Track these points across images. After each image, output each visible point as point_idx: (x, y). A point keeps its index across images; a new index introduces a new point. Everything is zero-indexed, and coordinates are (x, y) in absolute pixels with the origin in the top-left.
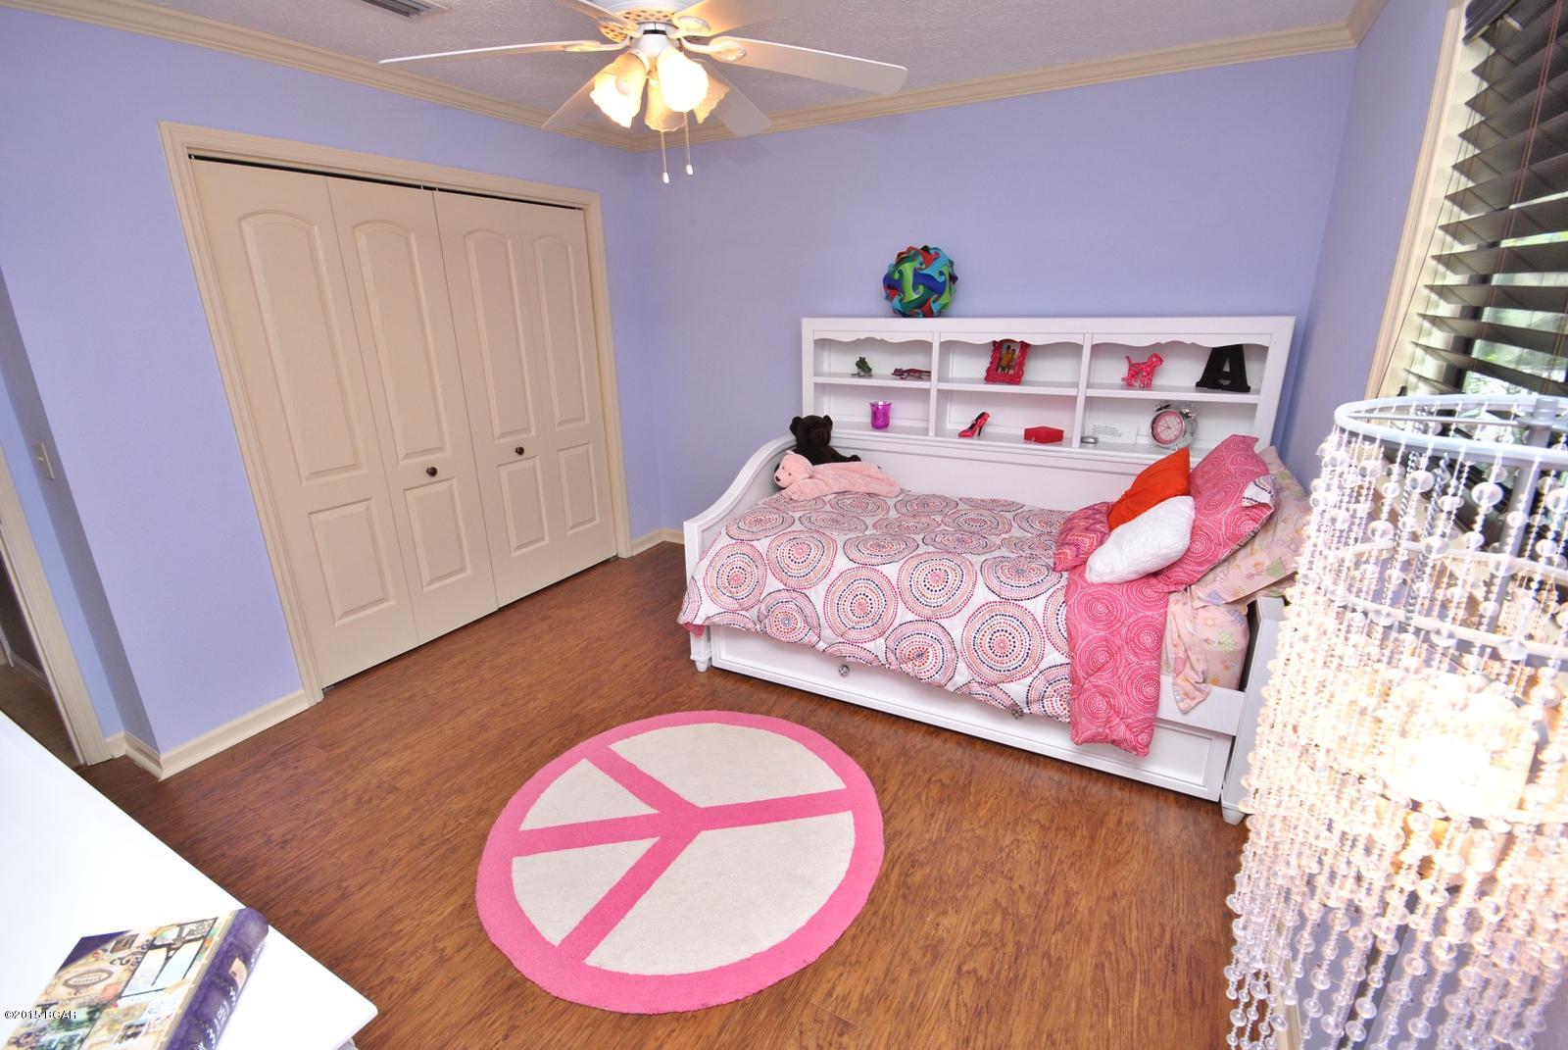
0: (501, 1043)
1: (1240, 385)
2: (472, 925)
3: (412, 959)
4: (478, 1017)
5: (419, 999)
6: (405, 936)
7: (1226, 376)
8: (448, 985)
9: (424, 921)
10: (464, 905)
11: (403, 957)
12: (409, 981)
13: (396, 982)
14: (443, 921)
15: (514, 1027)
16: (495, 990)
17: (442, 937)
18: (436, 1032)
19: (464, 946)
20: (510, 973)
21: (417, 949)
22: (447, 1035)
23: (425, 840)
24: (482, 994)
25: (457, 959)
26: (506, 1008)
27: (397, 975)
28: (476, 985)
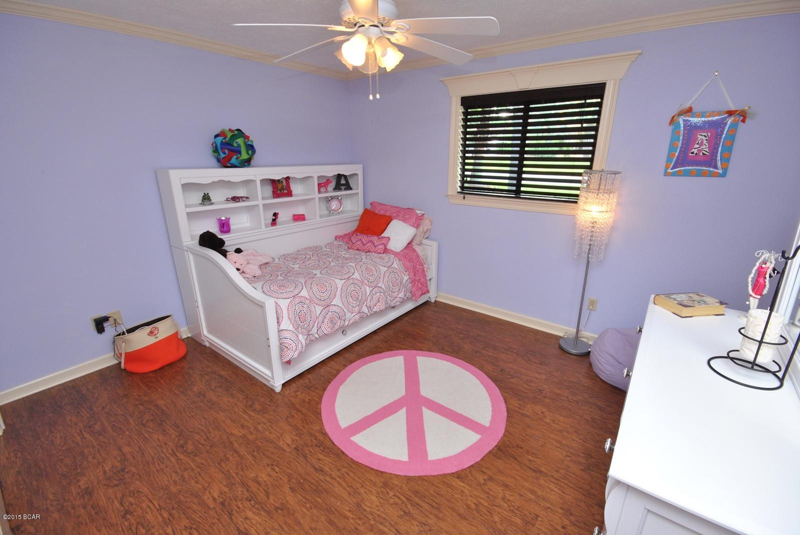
0: (524, 449)
1: (348, 187)
2: (470, 471)
3: (491, 493)
4: (515, 459)
5: (511, 483)
6: (478, 500)
7: (343, 185)
8: (503, 473)
9: (468, 494)
10: (458, 477)
11: (490, 497)
12: (503, 490)
13: (504, 496)
14: (468, 485)
15: (517, 446)
16: (503, 455)
17: (478, 482)
18: (524, 472)
19: (482, 471)
20: (494, 451)
21: (485, 492)
22: (525, 468)
23: (405, 512)
24: (506, 459)
25: (489, 473)
26: (510, 450)
27: (500, 497)
28: (501, 463)
